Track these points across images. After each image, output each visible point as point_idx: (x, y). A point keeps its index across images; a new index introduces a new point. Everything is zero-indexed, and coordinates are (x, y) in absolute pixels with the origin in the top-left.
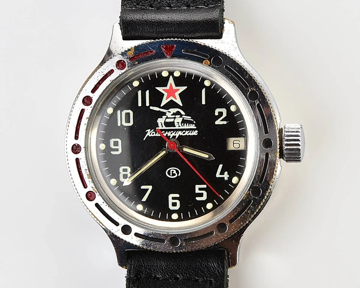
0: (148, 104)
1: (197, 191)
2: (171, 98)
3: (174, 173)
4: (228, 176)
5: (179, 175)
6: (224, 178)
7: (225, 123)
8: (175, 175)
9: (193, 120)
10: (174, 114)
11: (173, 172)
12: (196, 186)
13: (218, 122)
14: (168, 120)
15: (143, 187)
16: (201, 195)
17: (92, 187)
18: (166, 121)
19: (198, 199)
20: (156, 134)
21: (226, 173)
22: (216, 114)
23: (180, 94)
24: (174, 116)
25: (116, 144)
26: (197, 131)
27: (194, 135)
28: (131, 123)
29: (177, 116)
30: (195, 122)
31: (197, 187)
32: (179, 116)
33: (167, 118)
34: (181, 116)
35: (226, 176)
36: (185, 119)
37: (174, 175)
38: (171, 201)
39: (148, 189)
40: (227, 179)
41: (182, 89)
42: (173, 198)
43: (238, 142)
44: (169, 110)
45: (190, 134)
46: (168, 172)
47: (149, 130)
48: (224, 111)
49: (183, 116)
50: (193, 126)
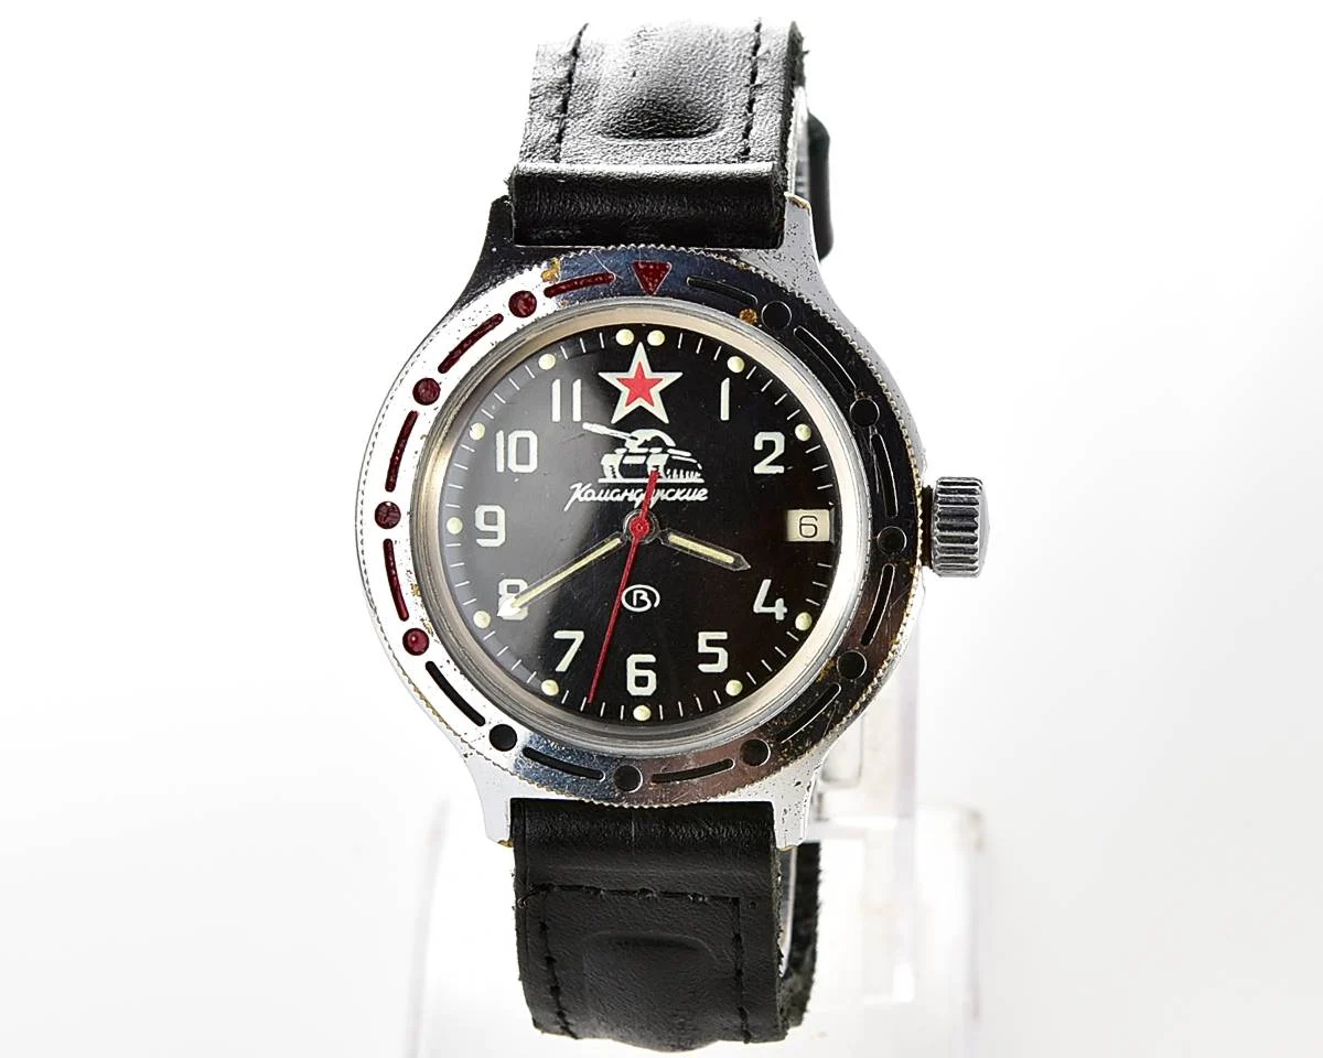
0: (577, 417)
1: (703, 648)
2: (640, 402)
3: (641, 598)
4: (785, 610)
5: (656, 605)
6: (773, 614)
7: (780, 469)
8: (644, 603)
9: (694, 461)
10: (645, 444)
11: (639, 595)
12: (701, 634)
13: (761, 468)
14: (629, 460)
15: (559, 635)
16: (713, 658)
17: (422, 620)
18: (625, 462)
19: (704, 668)
20: (596, 495)
21: (780, 602)
22: (758, 446)
23: (662, 393)
24: (645, 450)
25: (491, 519)
26: (705, 491)
27: (697, 501)
28: (532, 466)
29: (654, 450)
30: (700, 467)
31: (703, 637)
32: (660, 450)
33: (628, 454)
34: (665, 448)
35: (779, 610)
36: (674, 457)
37: (642, 603)
38: (632, 673)
39: (573, 640)
40: (782, 618)
41: (670, 378)
42: (639, 666)
43: (812, 521)
44: (634, 434)
45: (686, 497)
46: (626, 597)
47: (579, 485)
48: (778, 439)
49: (670, 451)
50: (695, 478)
